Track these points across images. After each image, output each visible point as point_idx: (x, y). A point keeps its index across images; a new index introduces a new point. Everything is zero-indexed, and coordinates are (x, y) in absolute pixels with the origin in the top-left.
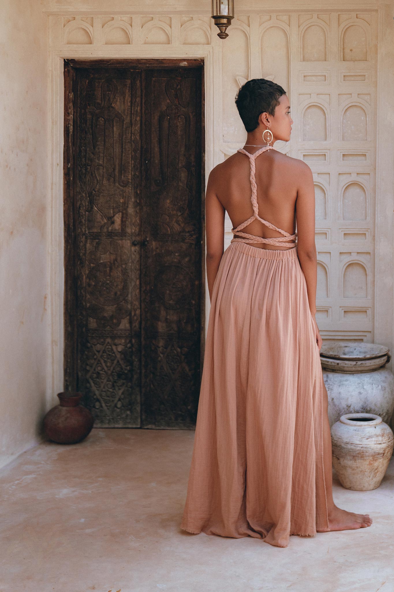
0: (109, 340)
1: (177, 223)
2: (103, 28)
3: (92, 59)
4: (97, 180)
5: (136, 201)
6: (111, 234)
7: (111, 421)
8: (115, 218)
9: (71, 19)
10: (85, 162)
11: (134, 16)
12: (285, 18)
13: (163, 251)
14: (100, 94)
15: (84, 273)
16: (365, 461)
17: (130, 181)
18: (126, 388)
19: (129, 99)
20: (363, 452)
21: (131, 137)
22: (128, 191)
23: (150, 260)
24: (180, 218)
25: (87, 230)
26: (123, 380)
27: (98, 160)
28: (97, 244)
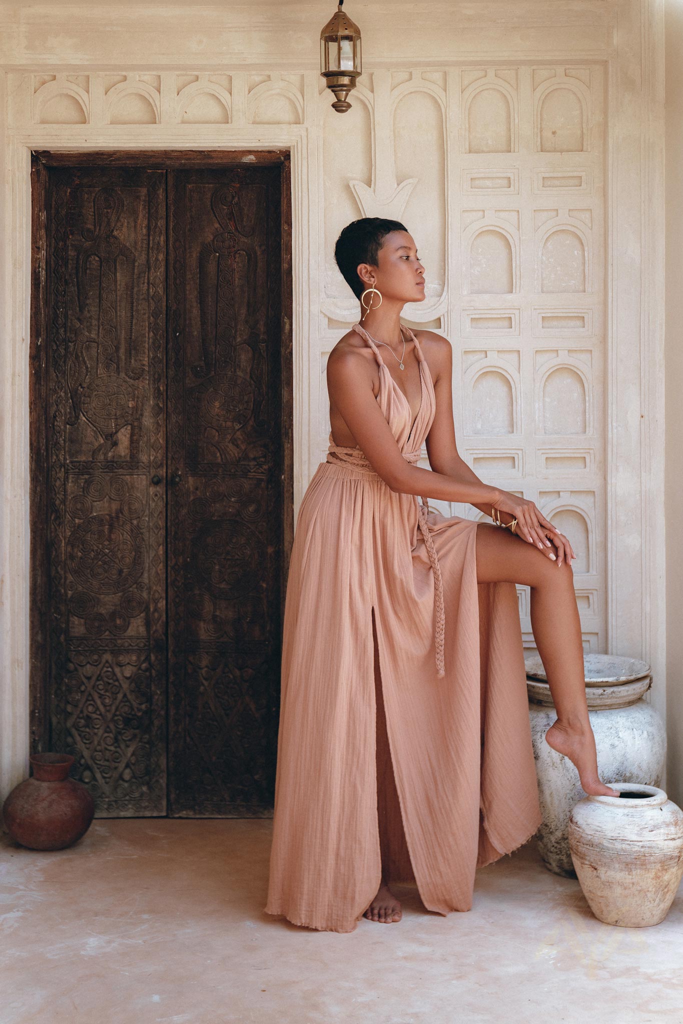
0: (107, 657)
1: (233, 443)
2: (106, 94)
3: (82, 151)
4: (87, 368)
5: (158, 405)
6: (111, 466)
7: (112, 805)
8: (119, 435)
9: (47, 78)
10: (65, 334)
11: (163, 74)
12: (437, 76)
13: (208, 494)
14: (91, 213)
15: (62, 536)
16: (648, 872)
17: (146, 368)
18: (140, 744)
19: (146, 222)
20: (645, 856)
21: (148, 290)
22: (143, 387)
23: (184, 511)
24: (238, 433)
25: (67, 457)
26: (134, 729)
27: (88, 332)
28: (85, 483)
